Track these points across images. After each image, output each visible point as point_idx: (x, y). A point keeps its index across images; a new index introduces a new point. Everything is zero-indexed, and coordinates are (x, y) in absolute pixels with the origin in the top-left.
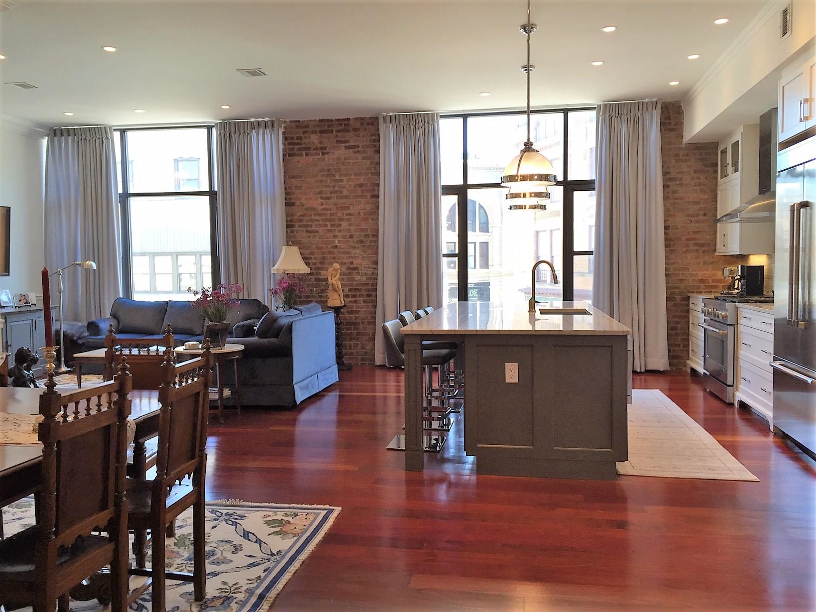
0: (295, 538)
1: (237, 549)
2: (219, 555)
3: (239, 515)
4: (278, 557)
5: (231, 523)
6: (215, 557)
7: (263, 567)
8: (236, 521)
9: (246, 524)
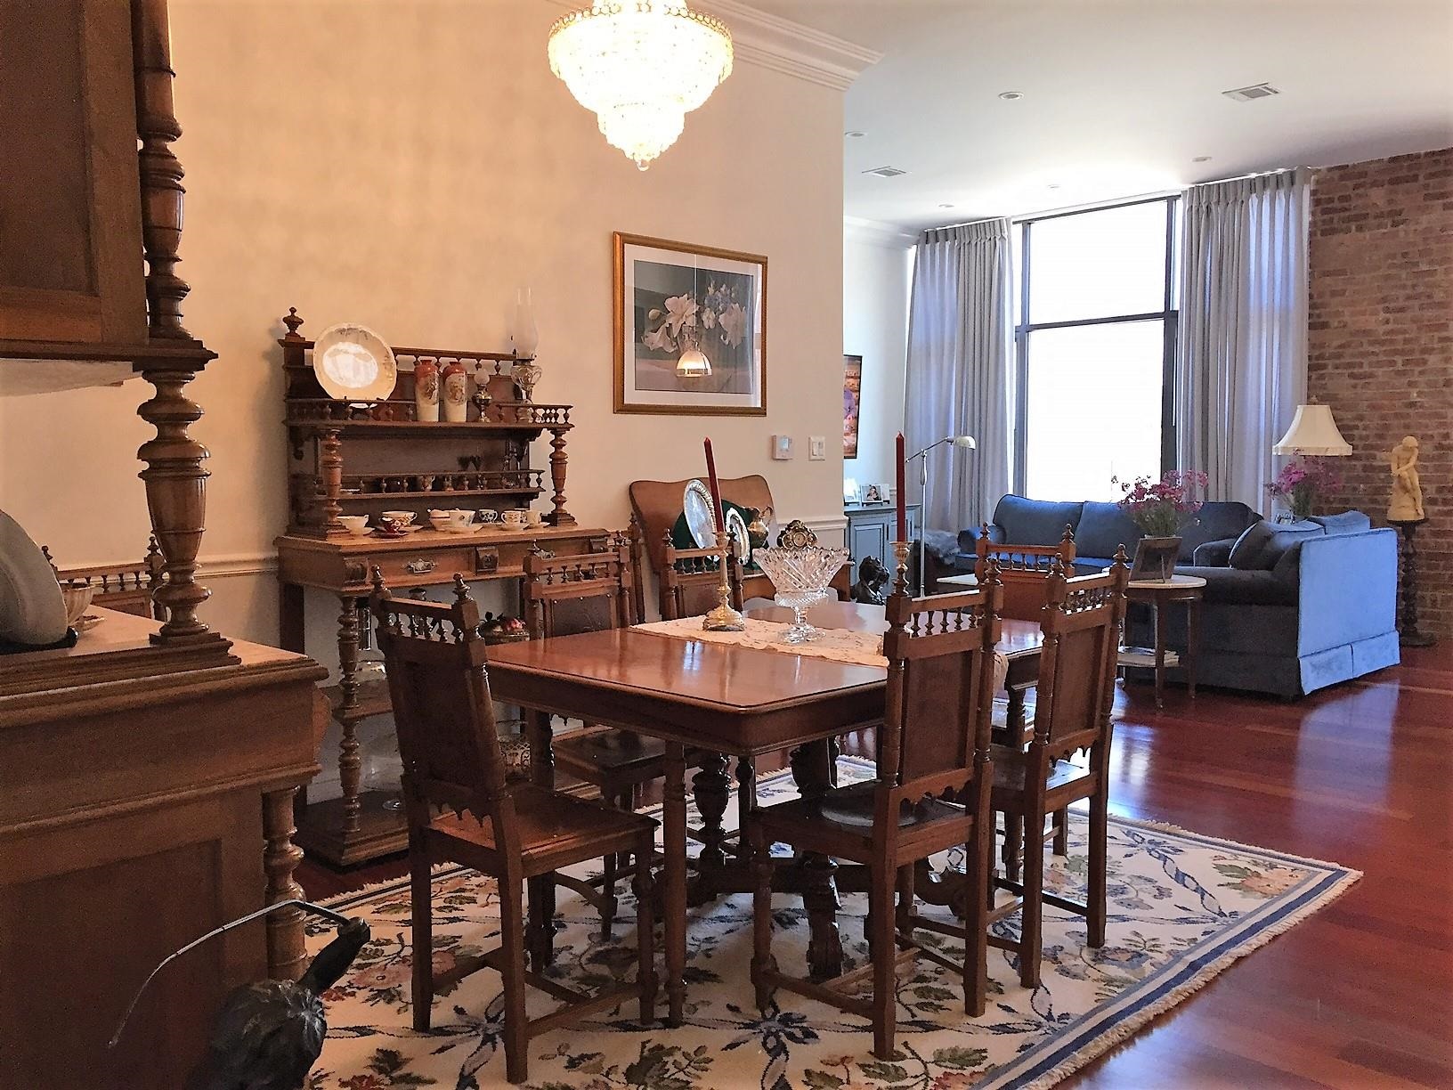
0: (1266, 900)
1: (1161, 893)
2: (1132, 894)
3: (1172, 848)
4: (1231, 921)
5: (1157, 855)
6: (1124, 896)
7: (1201, 928)
8: (1166, 854)
9: (1182, 862)
